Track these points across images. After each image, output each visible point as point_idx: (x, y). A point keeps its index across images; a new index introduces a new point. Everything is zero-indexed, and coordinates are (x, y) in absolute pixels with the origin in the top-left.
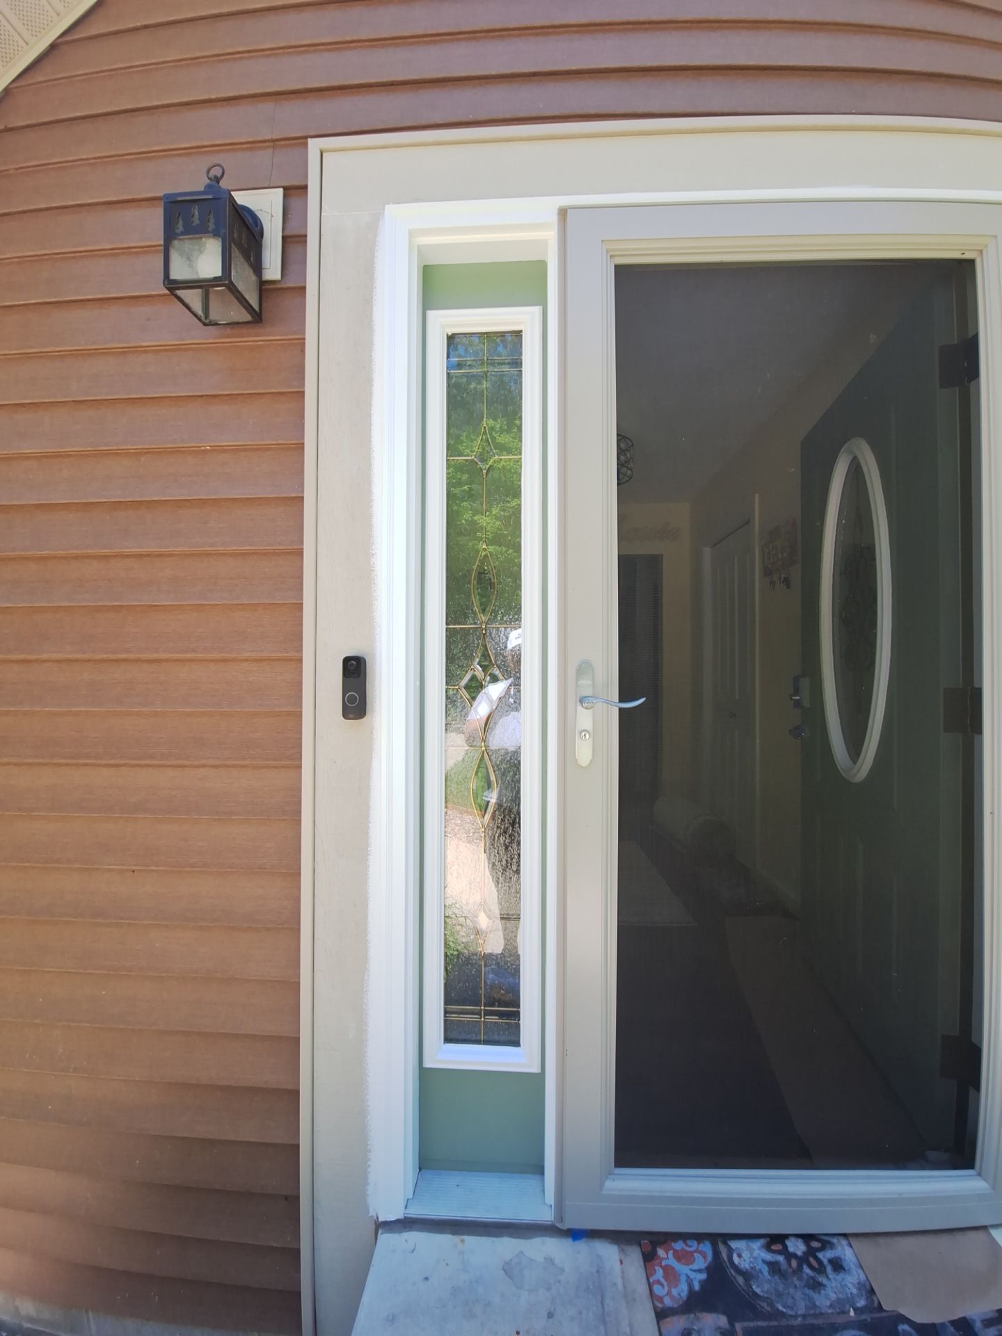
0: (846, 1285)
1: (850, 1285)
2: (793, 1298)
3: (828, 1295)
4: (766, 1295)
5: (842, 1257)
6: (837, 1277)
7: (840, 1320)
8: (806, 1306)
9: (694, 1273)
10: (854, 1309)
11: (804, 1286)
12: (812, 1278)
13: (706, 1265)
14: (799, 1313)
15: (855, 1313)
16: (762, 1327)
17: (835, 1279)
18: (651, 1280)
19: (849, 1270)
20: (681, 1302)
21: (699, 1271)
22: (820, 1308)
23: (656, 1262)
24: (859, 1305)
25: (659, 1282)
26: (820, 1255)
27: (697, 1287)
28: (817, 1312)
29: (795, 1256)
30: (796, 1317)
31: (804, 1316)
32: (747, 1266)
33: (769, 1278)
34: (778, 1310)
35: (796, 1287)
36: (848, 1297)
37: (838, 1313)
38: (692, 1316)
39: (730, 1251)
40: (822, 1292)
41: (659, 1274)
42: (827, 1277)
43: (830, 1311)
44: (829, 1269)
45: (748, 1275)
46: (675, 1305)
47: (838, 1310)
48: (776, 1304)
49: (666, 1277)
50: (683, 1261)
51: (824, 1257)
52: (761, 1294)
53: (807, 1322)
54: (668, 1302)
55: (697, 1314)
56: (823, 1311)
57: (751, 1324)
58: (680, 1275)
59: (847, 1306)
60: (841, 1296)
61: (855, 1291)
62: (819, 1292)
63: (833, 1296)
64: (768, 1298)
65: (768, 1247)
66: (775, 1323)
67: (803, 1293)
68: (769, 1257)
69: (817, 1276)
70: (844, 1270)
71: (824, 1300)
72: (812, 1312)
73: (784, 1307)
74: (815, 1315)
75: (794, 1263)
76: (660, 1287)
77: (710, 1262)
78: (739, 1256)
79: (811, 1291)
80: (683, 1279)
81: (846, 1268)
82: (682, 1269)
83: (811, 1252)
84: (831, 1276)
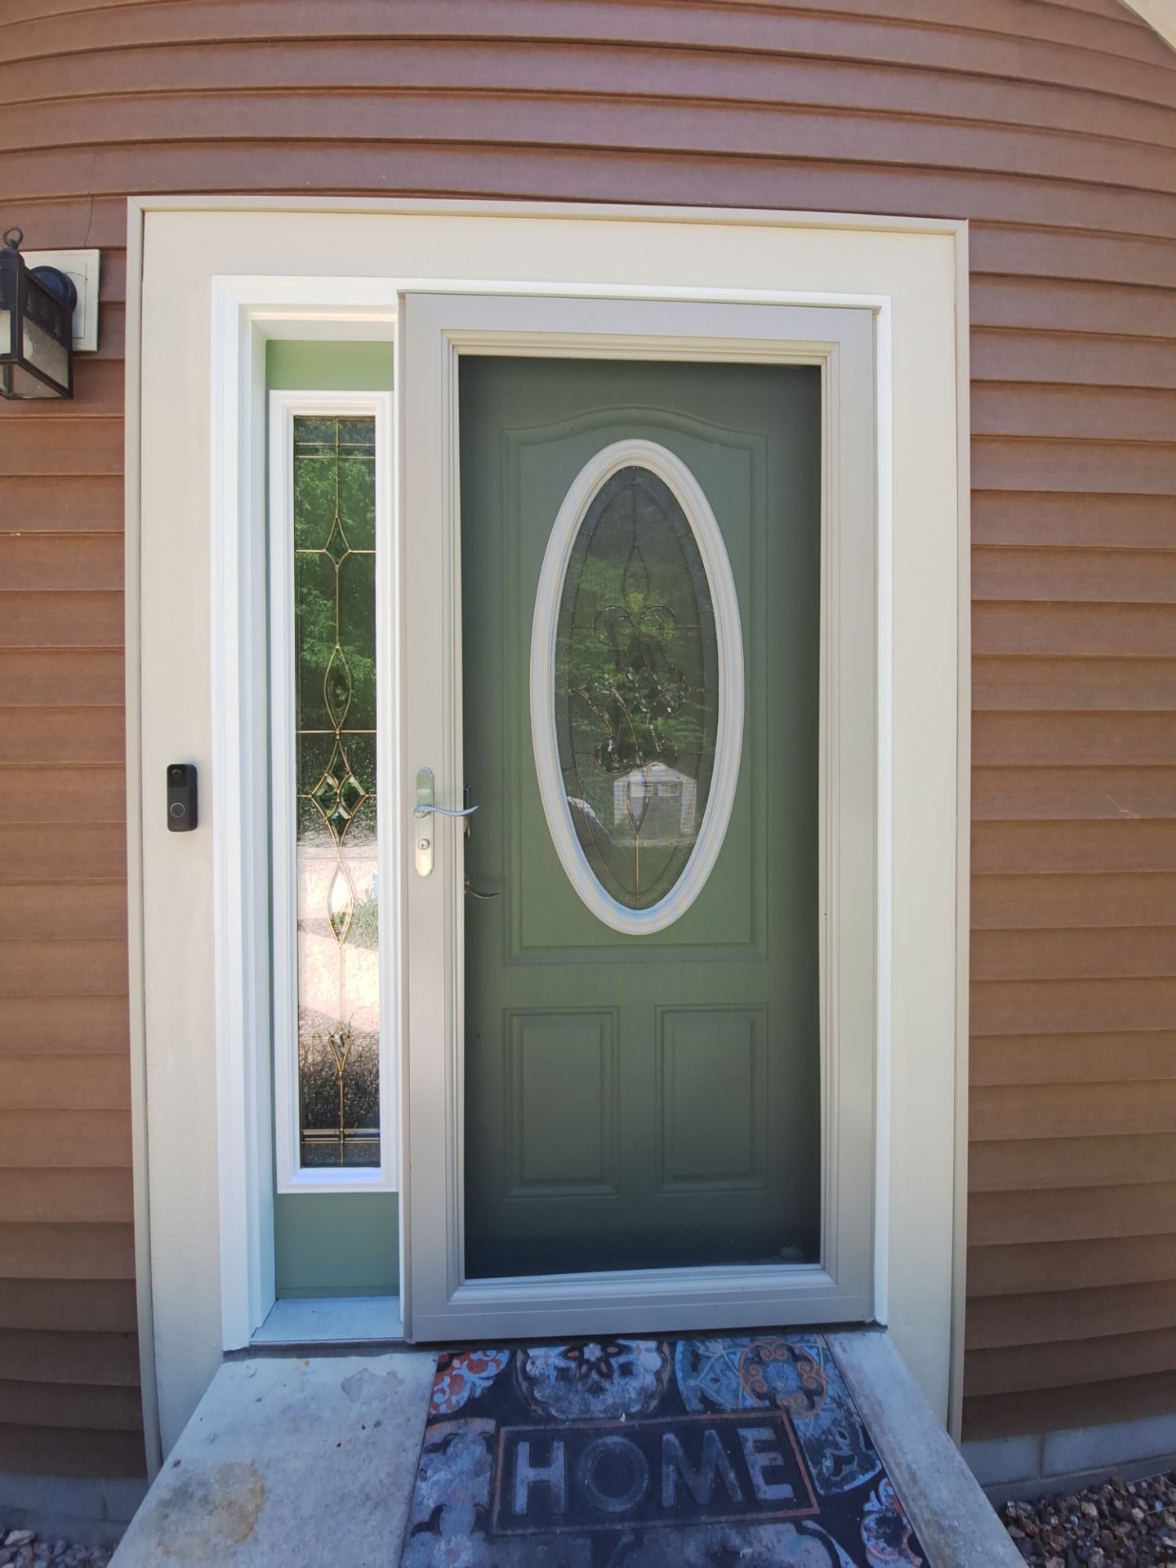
0: (627, 1390)
1: (631, 1390)
2: (570, 1403)
3: (606, 1400)
4: (544, 1400)
5: (635, 1361)
6: (621, 1382)
7: (610, 1425)
8: (580, 1409)
9: (481, 1381)
10: (626, 1415)
11: (587, 1391)
12: (597, 1383)
13: (496, 1373)
14: (570, 1417)
15: (626, 1419)
16: (528, 1431)
17: (618, 1383)
18: (435, 1389)
19: (637, 1375)
20: (456, 1409)
21: (488, 1378)
22: (593, 1413)
23: (447, 1372)
24: (633, 1410)
25: (443, 1391)
26: (613, 1361)
27: (478, 1393)
28: (588, 1416)
29: (588, 1362)
30: (564, 1421)
31: (574, 1421)
32: (537, 1374)
33: (555, 1383)
34: (550, 1413)
35: (577, 1392)
36: (624, 1402)
37: (609, 1418)
38: (463, 1421)
39: (527, 1357)
40: (601, 1397)
41: (447, 1380)
42: (613, 1383)
43: (601, 1416)
44: (616, 1375)
45: (532, 1381)
46: (450, 1411)
47: (609, 1415)
48: (550, 1408)
49: (450, 1386)
50: (475, 1370)
51: (616, 1362)
52: (540, 1398)
53: (573, 1427)
54: (443, 1409)
55: (468, 1420)
56: (594, 1416)
57: (516, 1428)
58: (467, 1382)
59: (621, 1411)
60: (618, 1401)
61: (634, 1395)
62: (598, 1397)
63: (610, 1401)
64: (545, 1403)
65: (565, 1355)
66: (542, 1427)
67: (582, 1399)
68: (562, 1363)
69: (602, 1380)
70: (632, 1374)
71: (597, 1406)
72: (584, 1416)
73: (557, 1411)
74: (585, 1420)
75: (584, 1369)
76: (441, 1395)
77: (503, 1370)
78: (533, 1363)
79: (590, 1396)
80: (468, 1386)
81: (634, 1373)
82: (471, 1377)
83: (605, 1359)
84: (615, 1381)
